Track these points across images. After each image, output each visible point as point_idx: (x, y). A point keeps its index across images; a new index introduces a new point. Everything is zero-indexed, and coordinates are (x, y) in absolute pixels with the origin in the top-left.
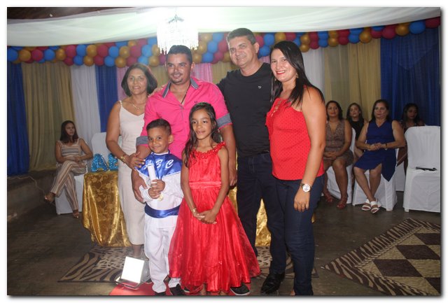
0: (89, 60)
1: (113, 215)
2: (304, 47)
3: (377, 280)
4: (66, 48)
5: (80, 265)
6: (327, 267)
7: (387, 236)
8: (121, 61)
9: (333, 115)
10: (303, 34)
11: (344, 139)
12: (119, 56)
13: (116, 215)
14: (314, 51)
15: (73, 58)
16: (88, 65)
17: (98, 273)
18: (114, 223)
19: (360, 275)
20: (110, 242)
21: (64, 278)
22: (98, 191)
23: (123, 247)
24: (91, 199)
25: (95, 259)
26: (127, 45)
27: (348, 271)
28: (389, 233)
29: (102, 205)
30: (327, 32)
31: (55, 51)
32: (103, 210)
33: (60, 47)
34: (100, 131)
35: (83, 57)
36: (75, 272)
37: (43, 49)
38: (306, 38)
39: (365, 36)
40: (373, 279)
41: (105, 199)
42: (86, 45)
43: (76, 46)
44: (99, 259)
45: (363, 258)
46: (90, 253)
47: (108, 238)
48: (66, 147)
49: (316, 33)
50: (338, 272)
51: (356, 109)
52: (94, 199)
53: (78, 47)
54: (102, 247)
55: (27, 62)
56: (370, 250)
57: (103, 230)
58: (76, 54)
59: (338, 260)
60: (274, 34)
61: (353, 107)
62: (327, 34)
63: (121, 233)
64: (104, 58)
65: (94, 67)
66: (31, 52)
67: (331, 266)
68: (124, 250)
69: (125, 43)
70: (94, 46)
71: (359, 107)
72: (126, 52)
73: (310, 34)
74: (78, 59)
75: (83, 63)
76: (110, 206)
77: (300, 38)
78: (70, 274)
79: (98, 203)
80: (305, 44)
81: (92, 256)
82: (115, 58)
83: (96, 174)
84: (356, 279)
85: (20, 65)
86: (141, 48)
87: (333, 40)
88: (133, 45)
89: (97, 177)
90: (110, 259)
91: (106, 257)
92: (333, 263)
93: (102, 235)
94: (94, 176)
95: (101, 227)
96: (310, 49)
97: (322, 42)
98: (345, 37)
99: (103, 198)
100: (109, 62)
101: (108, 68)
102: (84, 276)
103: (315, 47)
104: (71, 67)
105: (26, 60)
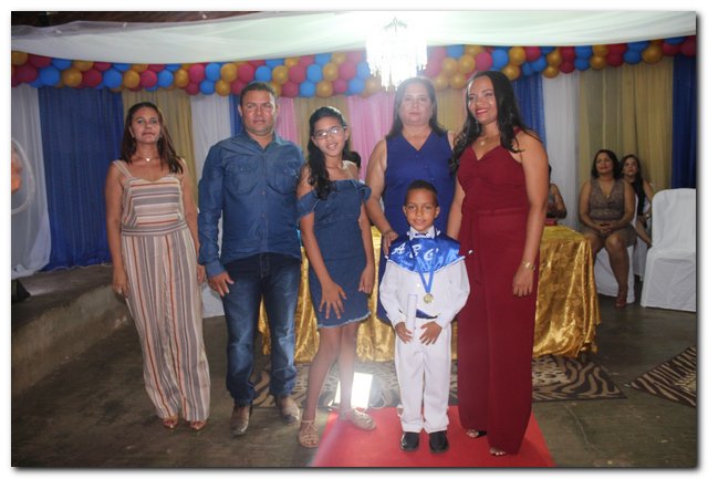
0: (223, 86)
2: (550, 69)
4: (190, 68)
6: (634, 385)
9: (604, 171)
10: (552, 49)
11: (623, 207)
12: (272, 81)
14: (569, 76)
15: (199, 84)
16: (222, 94)
26: (283, 64)
27: (668, 391)
30: (591, 47)
31: (174, 73)
33: (180, 66)
35: (215, 82)
37: (157, 69)
38: (555, 57)
39: (652, 52)
42: (221, 64)
43: (205, 65)
45: (683, 374)
49: (573, 48)
50: (653, 392)
51: (633, 163)
53: (208, 67)
55: (132, 90)
56: (688, 363)
58: (205, 77)
59: (646, 376)
60: (507, 49)
61: (630, 161)
62: (589, 51)
65: (227, 98)
66: (140, 74)
67: (639, 384)
69: (282, 61)
70: (232, 65)
71: (638, 163)
72: (282, 75)
73: (562, 50)
74: (206, 85)
75: (214, 90)
77: (545, 56)
80: (553, 66)
85: (120, 94)
86: (306, 69)
87: (598, 60)
88: (292, 63)
92: (641, 380)
96: (561, 74)
97: (579, 63)
98: (619, 55)
103: (567, 71)
104: (192, 97)
105: (131, 87)
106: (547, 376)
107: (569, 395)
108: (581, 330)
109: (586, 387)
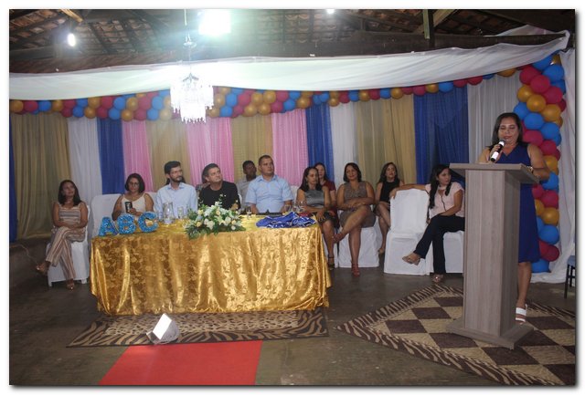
0: (90, 112)
1: (122, 281)
2: (333, 100)
3: (384, 337)
5: (88, 332)
6: (339, 328)
7: (407, 300)
8: (128, 114)
12: (126, 108)
13: (125, 281)
14: (345, 105)
15: (72, 109)
16: (90, 117)
17: (107, 339)
18: (123, 289)
19: (370, 334)
20: (118, 310)
21: (72, 344)
22: (107, 255)
23: (133, 315)
24: (99, 264)
25: (104, 327)
26: (135, 96)
27: (358, 331)
28: (409, 298)
29: (110, 270)
31: (51, 101)
32: (111, 276)
34: (101, 192)
35: (84, 108)
36: (84, 338)
39: (397, 91)
40: (380, 336)
41: (114, 265)
44: (107, 327)
45: (376, 320)
46: (97, 323)
47: (116, 306)
48: (65, 209)
50: (348, 331)
52: (102, 264)
54: (109, 316)
55: (18, 113)
56: (385, 313)
57: (111, 298)
59: (351, 322)
61: (390, 167)
63: (130, 301)
64: (108, 110)
65: (95, 119)
66: (23, 102)
67: (343, 327)
68: (134, 318)
72: (133, 104)
74: (77, 111)
75: (83, 114)
76: (119, 272)
78: (78, 341)
79: (106, 269)
80: (334, 97)
81: (99, 324)
82: (121, 111)
83: (104, 238)
84: (364, 337)
86: (151, 101)
87: (364, 95)
88: (141, 98)
89: (106, 241)
90: (119, 326)
91: (115, 324)
92: (345, 324)
93: (110, 303)
94: (103, 240)
95: (109, 295)
96: (341, 103)
99: (111, 263)
100: (114, 114)
101: (112, 121)
102: (93, 341)
104: (68, 119)
105: (19, 111)
106: (285, 323)
107: (291, 335)
108: (317, 291)
109: (307, 330)
